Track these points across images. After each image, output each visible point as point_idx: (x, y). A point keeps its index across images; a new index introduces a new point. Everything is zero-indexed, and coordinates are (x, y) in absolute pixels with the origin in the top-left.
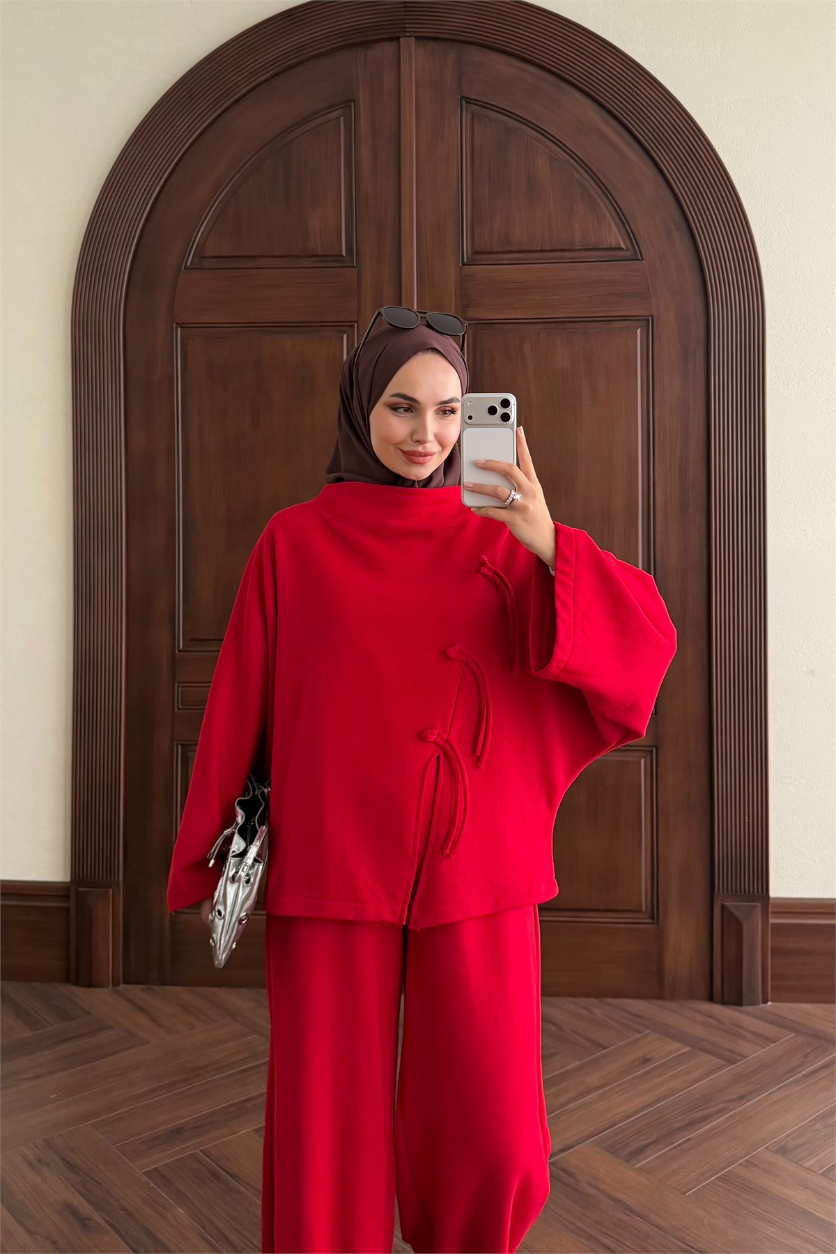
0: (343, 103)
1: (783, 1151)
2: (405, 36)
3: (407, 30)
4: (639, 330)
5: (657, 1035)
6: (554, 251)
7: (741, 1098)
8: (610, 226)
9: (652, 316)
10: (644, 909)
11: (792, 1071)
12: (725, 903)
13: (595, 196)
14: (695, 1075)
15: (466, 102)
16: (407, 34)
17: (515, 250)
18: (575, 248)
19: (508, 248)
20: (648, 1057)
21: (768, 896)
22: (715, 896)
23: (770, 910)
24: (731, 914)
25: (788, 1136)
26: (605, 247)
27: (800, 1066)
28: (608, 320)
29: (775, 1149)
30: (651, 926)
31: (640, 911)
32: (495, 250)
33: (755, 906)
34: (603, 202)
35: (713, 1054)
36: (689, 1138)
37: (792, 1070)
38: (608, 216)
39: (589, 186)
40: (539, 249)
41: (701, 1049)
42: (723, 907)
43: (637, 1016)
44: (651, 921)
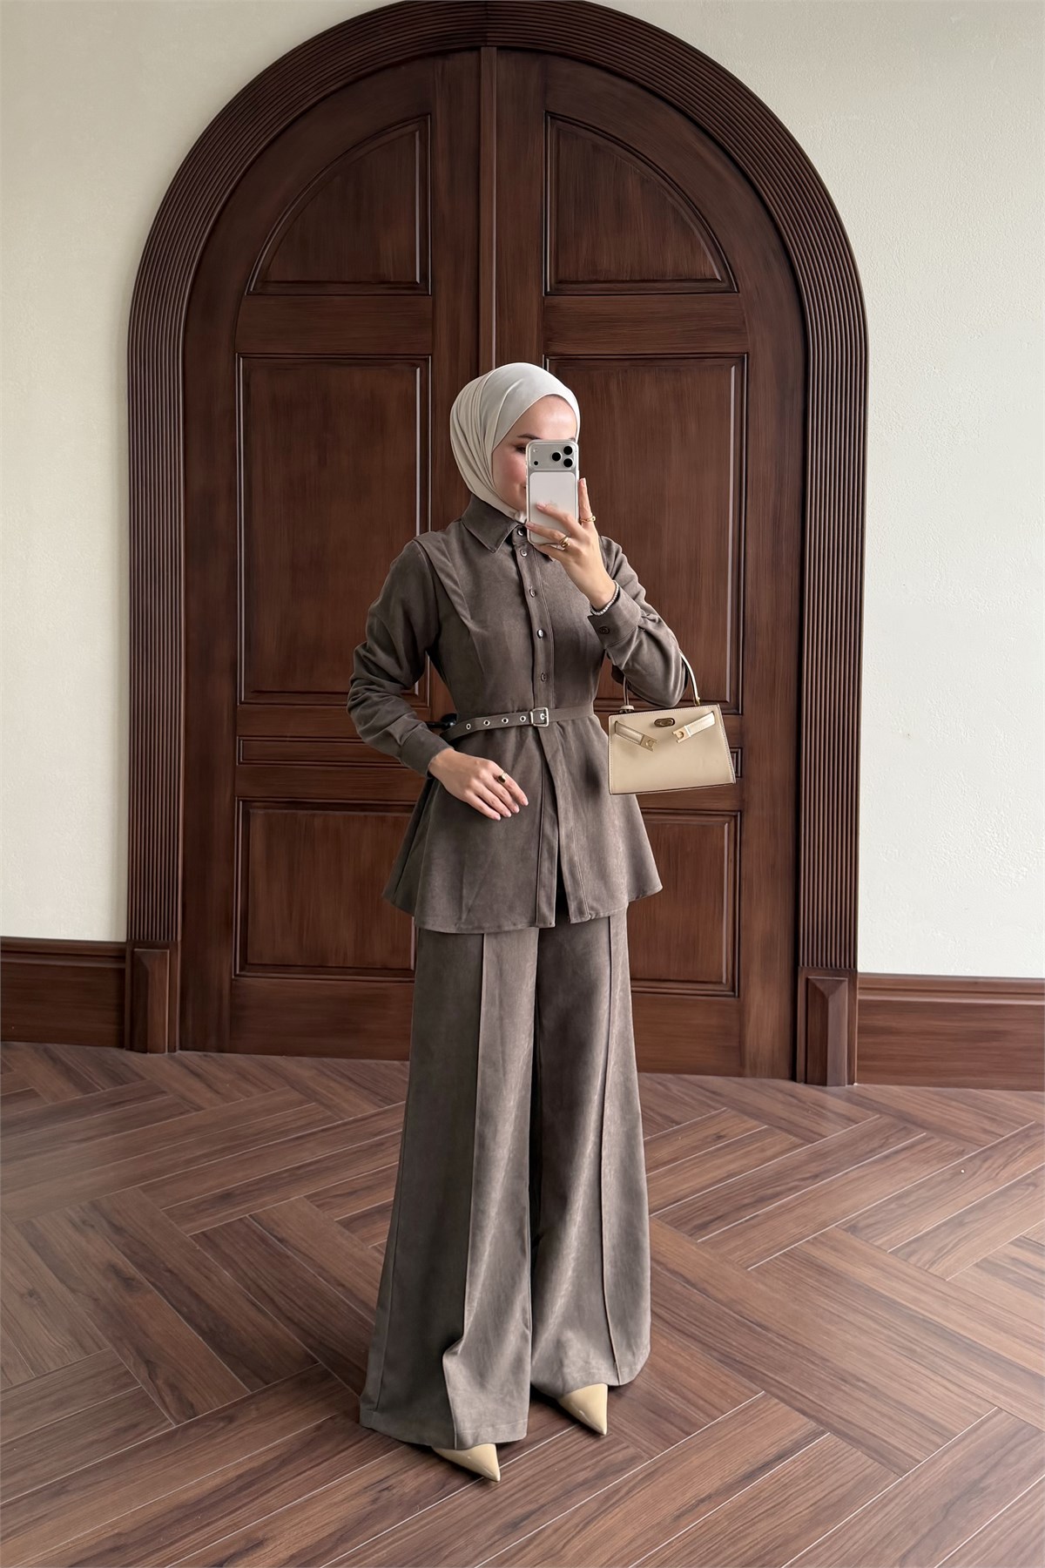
0: (419, 116)
1: (853, 1229)
2: (486, 46)
3: (489, 39)
4: (733, 369)
5: (734, 1112)
6: (644, 281)
7: (816, 1177)
8: (704, 254)
9: (747, 353)
10: (724, 981)
11: (873, 1151)
12: (810, 977)
13: (689, 221)
14: (769, 1153)
15: (551, 118)
16: (489, 44)
17: (602, 279)
18: (668, 278)
19: (595, 278)
20: (722, 1134)
21: (856, 971)
22: (799, 969)
23: (858, 987)
24: (816, 988)
25: (860, 1215)
26: (699, 278)
27: (881, 1147)
28: (702, 357)
29: (845, 1227)
30: (733, 999)
31: (721, 983)
32: (581, 280)
33: (842, 981)
34: (698, 230)
35: (790, 1132)
36: (757, 1216)
37: (871, 1151)
38: (703, 243)
39: (683, 212)
40: (628, 279)
41: (780, 1128)
42: (807, 980)
43: (714, 1093)
44: (732, 993)
